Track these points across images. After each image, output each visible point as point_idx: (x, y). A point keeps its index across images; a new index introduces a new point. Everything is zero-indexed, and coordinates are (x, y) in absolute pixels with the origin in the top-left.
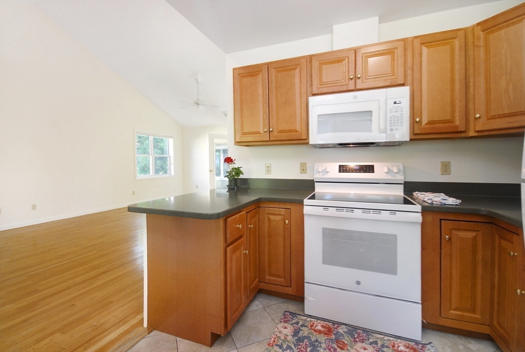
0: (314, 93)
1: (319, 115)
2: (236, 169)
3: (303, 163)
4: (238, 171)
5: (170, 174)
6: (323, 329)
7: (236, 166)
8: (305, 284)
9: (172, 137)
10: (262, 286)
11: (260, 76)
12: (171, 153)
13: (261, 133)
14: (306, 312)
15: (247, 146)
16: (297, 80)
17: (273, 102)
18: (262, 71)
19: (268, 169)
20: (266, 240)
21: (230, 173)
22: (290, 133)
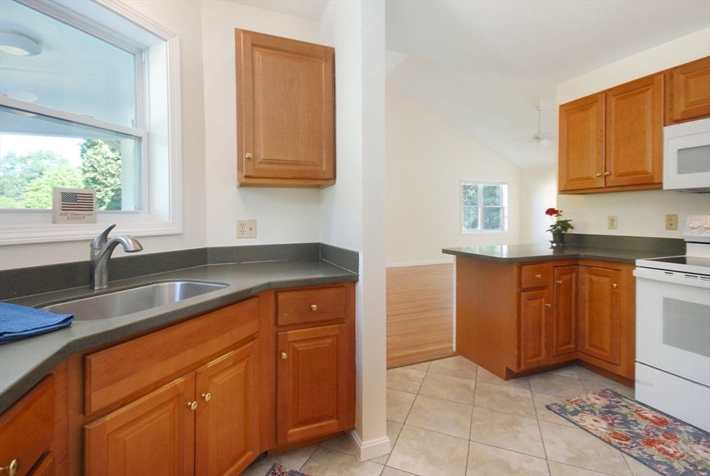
0: (675, 118)
1: (679, 150)
2: (562, 222)
3: (671, 216)
4: (564, 225)
5: (503, 229)
6: (653, 418)
7: (562, 219)
8: (637, 364)
9: (506, 183)
10: (581, 356)
11: (594, 108)
12: (505, 202)
13: (592, 179)
14: (637, 398)
15: (581, 194)
16: (648, 106)
17: (612, 138)
18: (597, 101)
19: (612, 221)
20: (587, 304)
21: (554, 227)
22: (636, 176)
